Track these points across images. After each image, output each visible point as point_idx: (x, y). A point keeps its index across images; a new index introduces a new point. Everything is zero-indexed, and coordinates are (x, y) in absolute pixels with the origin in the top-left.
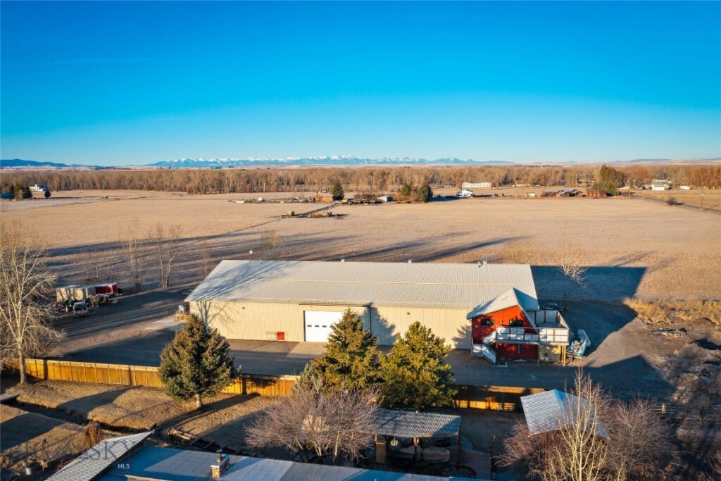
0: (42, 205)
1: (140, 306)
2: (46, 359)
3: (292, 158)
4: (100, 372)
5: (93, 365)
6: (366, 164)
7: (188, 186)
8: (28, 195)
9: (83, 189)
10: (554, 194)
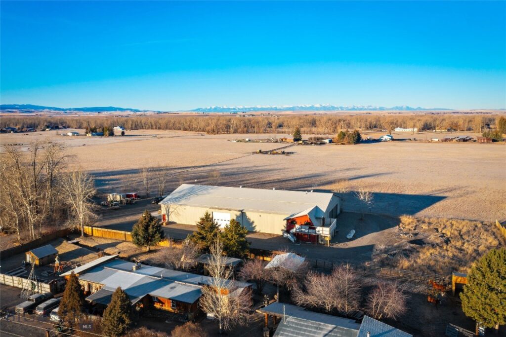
0: (118, 141)
1: (145, 205)
2: (92, 227)
3: (287, 106)
4: (113, 234)
5: (111, 230)
6: (340, 111)
7: (207, 128)
8: (112, 134)
9: (145, 129)
10: (451, 140)
